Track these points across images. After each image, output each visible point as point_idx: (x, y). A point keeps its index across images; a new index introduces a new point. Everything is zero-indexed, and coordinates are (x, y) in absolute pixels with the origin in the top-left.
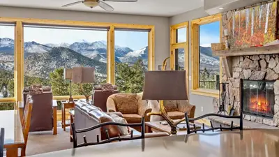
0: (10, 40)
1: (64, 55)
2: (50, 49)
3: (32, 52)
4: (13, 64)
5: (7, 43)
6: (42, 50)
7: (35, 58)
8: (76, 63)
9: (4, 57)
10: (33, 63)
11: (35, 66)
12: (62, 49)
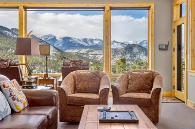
0: (99, 40)
1: (135, 50)
2: (125, 46)
3: (113, 48)
4: (101, 56)
5: (97, 42)
6: (120, 47)
7: (116, 52)
8: (144, 55)
9: (96, 51)
10: (114, 55)
11: (115, 57)
12: (134, 45)
